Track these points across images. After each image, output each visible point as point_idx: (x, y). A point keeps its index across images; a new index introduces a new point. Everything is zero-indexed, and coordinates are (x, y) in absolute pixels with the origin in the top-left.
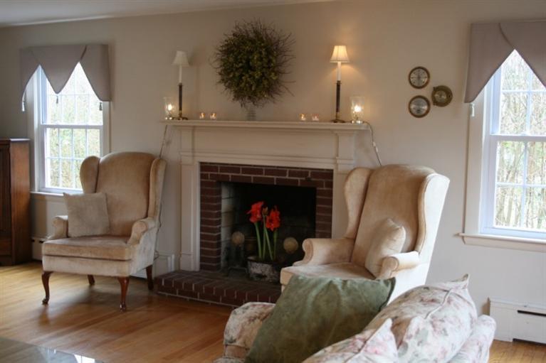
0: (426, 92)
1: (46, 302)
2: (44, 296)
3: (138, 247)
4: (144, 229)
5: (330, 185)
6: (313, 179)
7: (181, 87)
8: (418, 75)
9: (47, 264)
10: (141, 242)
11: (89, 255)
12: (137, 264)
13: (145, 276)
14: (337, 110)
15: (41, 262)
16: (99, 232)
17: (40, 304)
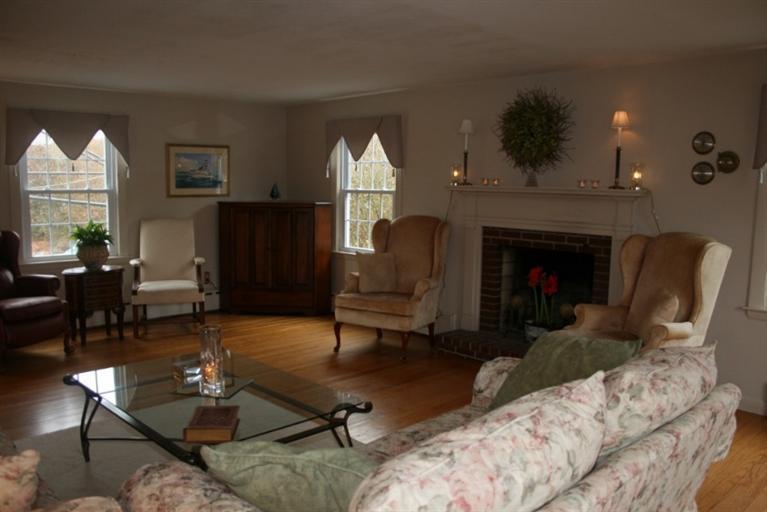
0: (711, 158)
1: (337, 349)
2: (335, 344)
3: (419, 304)
4: (426, 287)
5: (608, 252)
6: (591, 246)
7: (466, 155)
8: (703, 141)
9: (339, 316)
10: (424, 299)
11: (375, 310)
12: (418, 319)
13: (426, 332)
14: (617, 176)
15: (333, 314)
16: (387, 288)
17: (332, 351)
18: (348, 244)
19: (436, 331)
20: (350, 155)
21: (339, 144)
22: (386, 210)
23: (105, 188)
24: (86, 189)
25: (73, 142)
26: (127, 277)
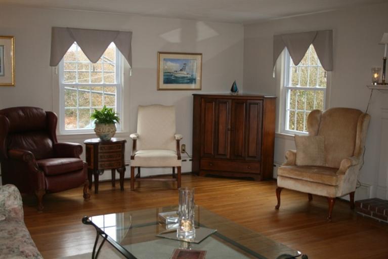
1: (277, 207)
2: (276, 204)
3: (343, 177)
4: (349, 165)
7: (385, 60)
9: (281, 183)
10: (346, 174)
11: (309, 180)
12: (341, 188)
13: (348, 198)
15: (276, 180)
16: (318, 163)
17: (273, 209)
18: (287, 128)
19: (356, 199)
20: (291, 60)
21: (283, 53)
22: (319, 103)
23: (115, 83)
24: (102, 83)
25: (94, 50)
26: (128, 147)
